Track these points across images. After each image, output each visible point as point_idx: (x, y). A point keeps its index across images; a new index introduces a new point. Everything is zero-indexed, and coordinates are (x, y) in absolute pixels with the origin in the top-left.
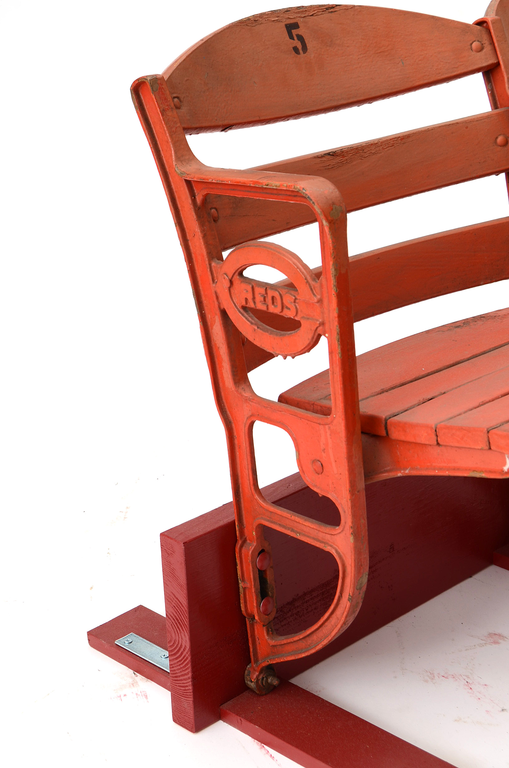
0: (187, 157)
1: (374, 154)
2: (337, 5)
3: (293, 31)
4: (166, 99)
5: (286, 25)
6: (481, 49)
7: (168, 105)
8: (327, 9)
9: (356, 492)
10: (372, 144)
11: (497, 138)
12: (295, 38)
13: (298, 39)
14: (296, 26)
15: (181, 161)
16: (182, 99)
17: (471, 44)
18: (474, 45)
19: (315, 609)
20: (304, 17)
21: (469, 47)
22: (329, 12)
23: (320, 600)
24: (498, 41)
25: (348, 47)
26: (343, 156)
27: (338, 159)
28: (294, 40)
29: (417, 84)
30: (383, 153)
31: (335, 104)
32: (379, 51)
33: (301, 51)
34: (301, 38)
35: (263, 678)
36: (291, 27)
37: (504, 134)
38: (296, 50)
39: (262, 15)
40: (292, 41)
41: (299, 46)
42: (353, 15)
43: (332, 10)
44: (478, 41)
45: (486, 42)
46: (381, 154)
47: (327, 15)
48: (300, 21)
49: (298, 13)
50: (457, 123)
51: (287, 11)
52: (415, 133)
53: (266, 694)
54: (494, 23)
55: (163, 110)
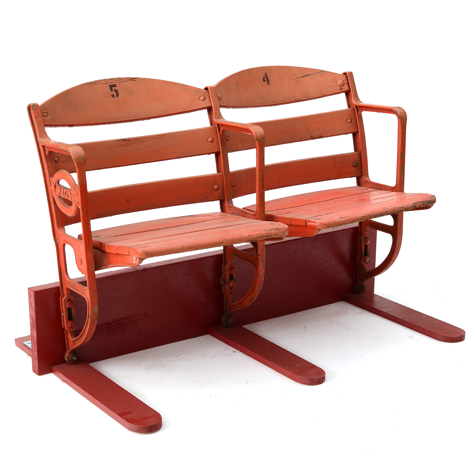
0: (44, 136)
1: (146, 141)
2: (137, 78)
3: (113, 88)
4: (38, 113)
5: (110, 85)
6: (205, 99)
7: (38, 115)
8: (131, 79)
9: (90, 272)
10: (145, 137)
11: (208, 139)
12: (114, 91)
13: (115, 91)
14: (115, 86)
15: (41, 137)
16: (48, 113)
17: (200, 97)
18: (201, 98)
19: (103, 334)
20: (120, 82)
21: (199, 98)
22: (133, 81)
23: (105, 330)
24: (212, 96)
25: (140, 95)
26: (130, 141)
27: (127, 142)
28: (113, 91)
29: (171, 113)
30: (150, 141)
31: (129, 119)
32: (155, 98)
33: (115, 96)
34: (116, 91)
35: (70, 357)
36: (111, 87)
37: (212, 137)
38: (113, 96)
39: (98, 81)
40: (112, 92)
41: (115, 94)
42: (144, 82)
43: (134, 80)
44: (203, 96)
45: (207, 97)
46: (149, 142)
47: (131, 82)
48: (117, 84)
49: (117, 80)
50: (189, 131)
51: (112, 79)
52: (168, 134)
53: (72, 365)
54: (211, 89)
55: (36, 117)
